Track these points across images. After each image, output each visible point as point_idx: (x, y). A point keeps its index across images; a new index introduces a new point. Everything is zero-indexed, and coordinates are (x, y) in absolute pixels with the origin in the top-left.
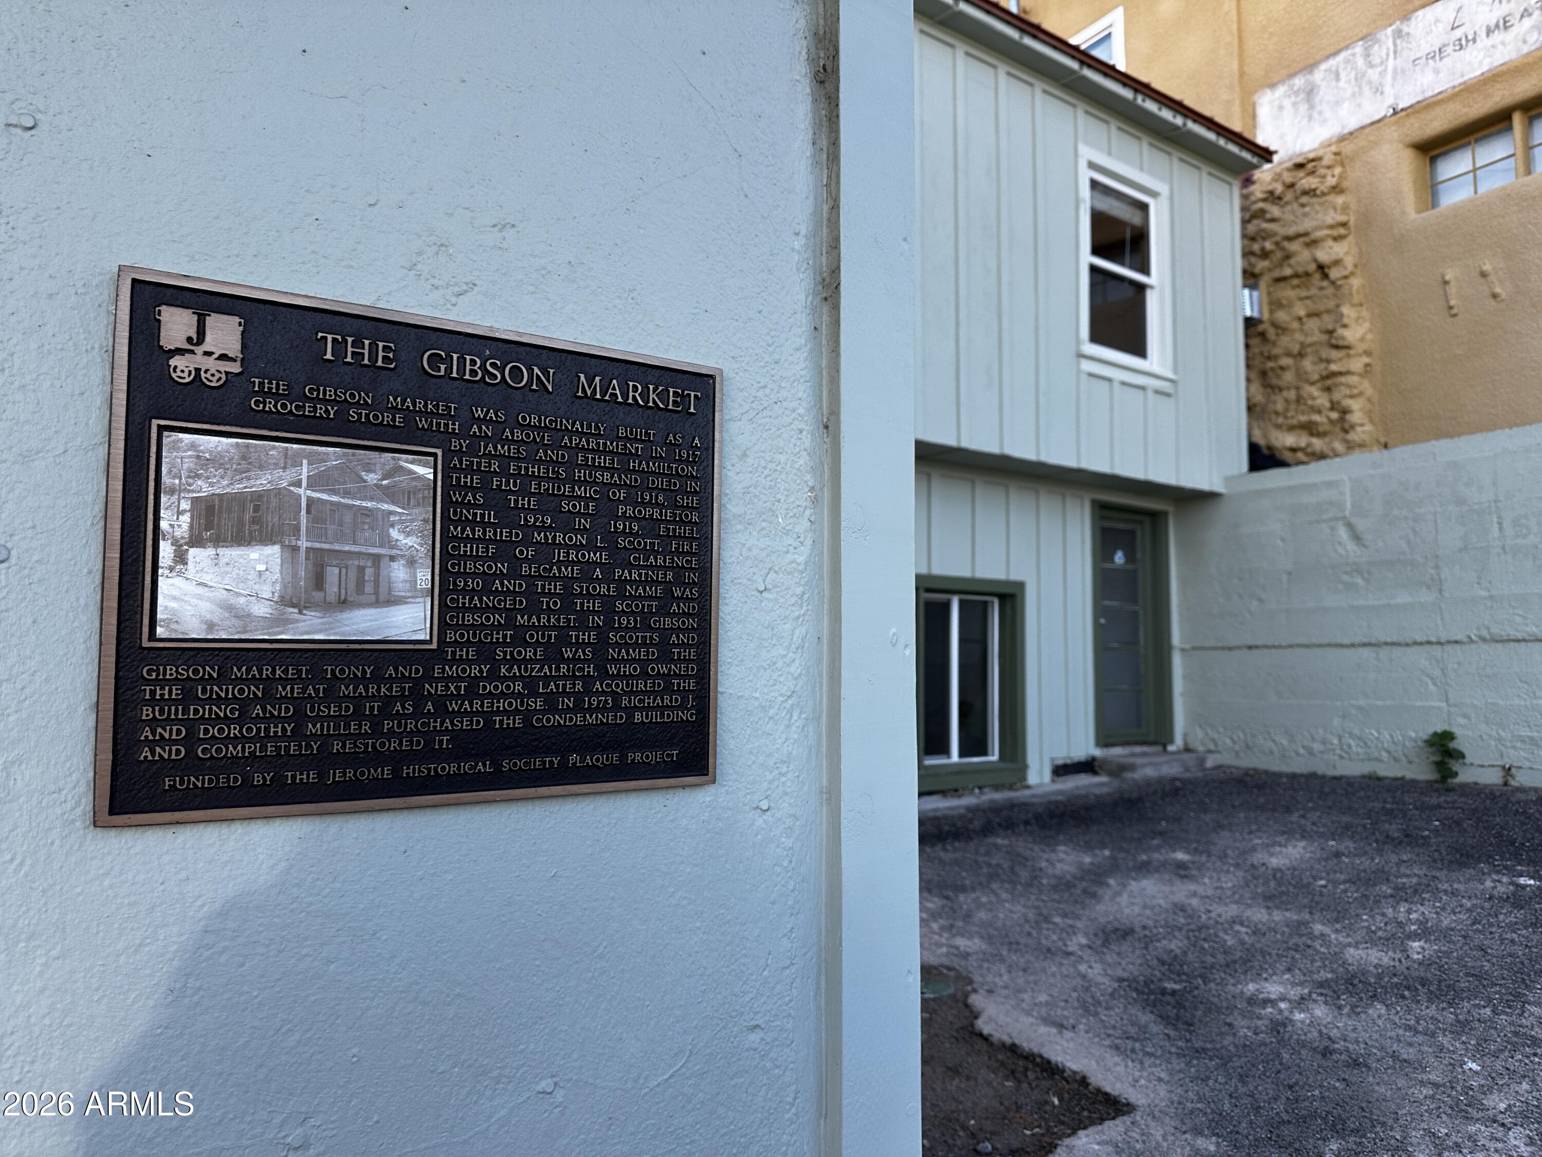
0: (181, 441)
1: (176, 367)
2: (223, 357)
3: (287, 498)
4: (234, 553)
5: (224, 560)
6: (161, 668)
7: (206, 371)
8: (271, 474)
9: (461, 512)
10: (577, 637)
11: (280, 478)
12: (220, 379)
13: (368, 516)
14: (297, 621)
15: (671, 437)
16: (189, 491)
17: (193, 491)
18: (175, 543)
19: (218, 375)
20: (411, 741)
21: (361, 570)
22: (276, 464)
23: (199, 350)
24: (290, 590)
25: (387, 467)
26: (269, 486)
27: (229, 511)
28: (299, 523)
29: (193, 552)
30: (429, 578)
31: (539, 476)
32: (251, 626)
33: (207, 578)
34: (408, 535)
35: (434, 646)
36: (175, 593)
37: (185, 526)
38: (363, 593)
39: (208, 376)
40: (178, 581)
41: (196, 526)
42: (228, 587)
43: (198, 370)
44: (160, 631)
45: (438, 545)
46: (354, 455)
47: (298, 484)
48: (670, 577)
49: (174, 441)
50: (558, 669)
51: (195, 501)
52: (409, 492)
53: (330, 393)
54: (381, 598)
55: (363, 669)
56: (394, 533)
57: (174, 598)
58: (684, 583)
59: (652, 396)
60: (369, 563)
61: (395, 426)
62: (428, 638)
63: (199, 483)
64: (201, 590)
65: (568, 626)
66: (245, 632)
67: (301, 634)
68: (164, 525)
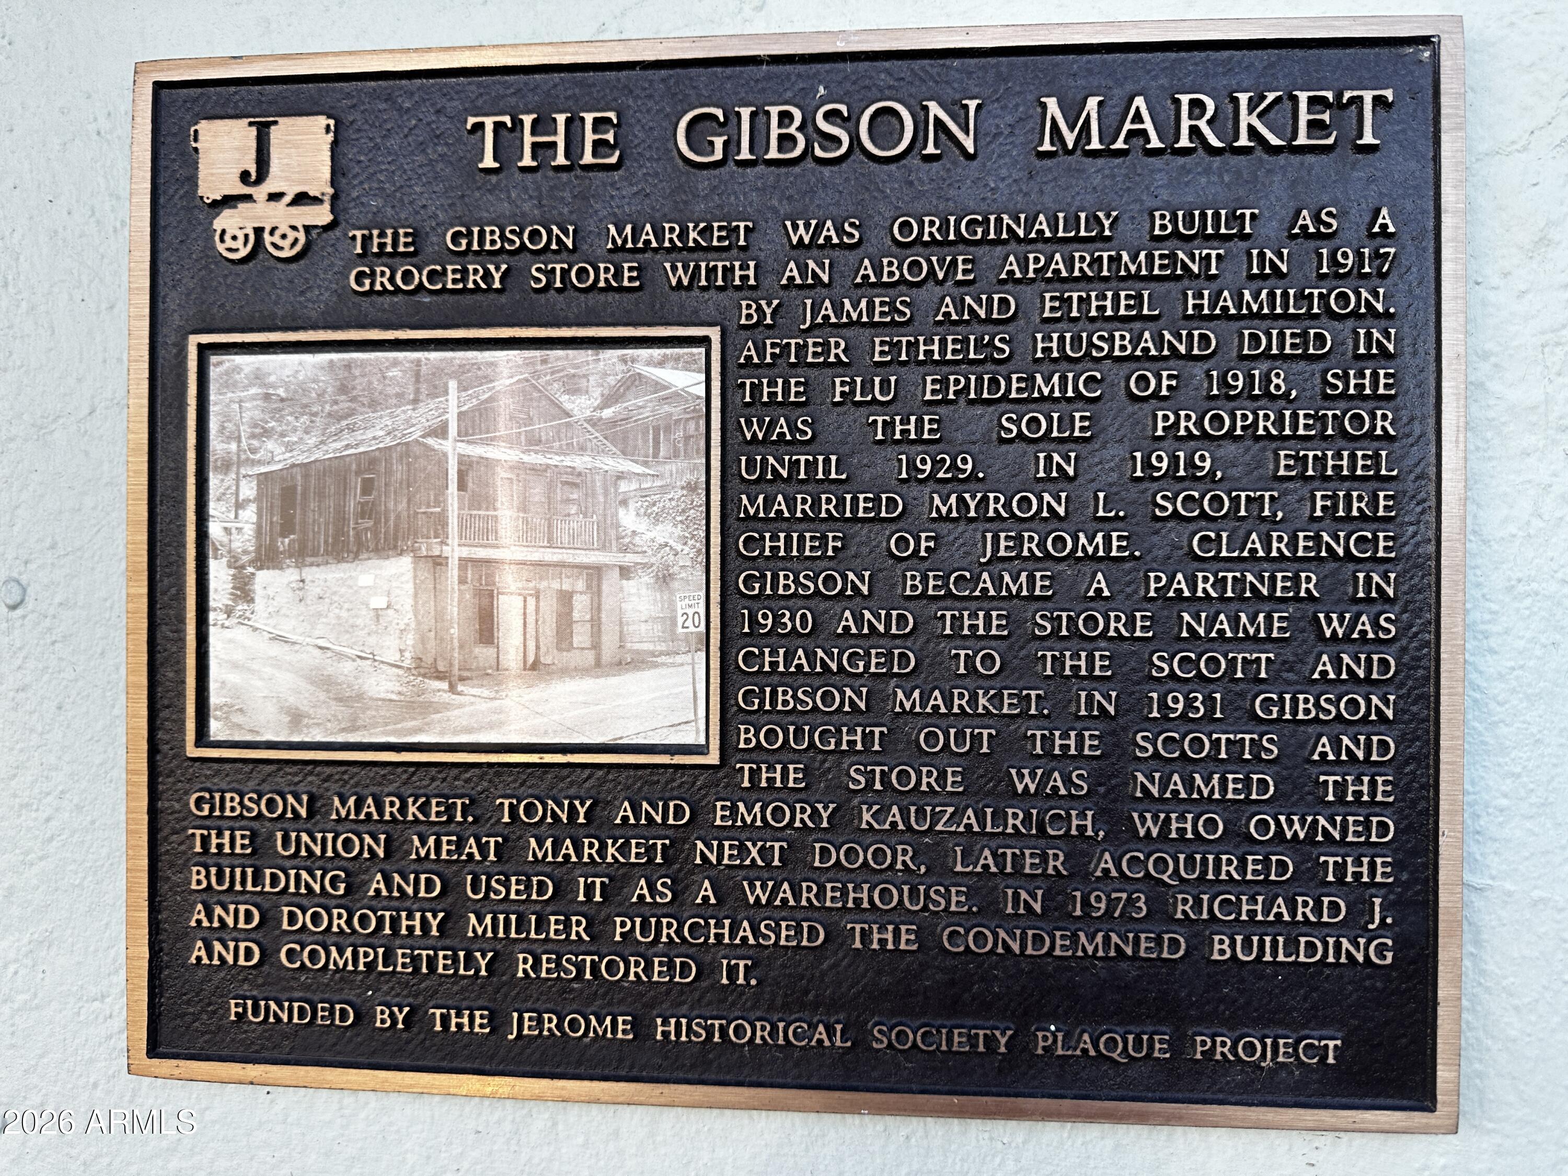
0: (238, 369)
1: (223, 232)
2: (301, 199)
3: (422, 462)
4: (330, 576)
5: (313, 590)
6: (217, 796)
7: (272, 232)
8: (391, 415)
9: (764, 461)
10: (1047, 741)
11: (409, 423)
12: (296, 240)
13: (575, 485)
14: (447, 706)
15: (1306, 218)
16: (254, 463)
17: (260, 462)
18: (234, 563)
19: (292, 235)
20: (671, 965)
21: (566, 598)
22: (399, 396)
23: (261, 193)
24: (432, 644)
25: (612, 380)
26: (388, 442)
27: (321, 495)
28: (444, 510)
29: (264, 579)
30: (702, 610)
31: (944, 362)
32: (365, 718)
33: (286, 628)
34: (657, 519)
35: (713, 758)
36: (238, 656)
37: (249, 530)
38: (571, 647)
39: (276, 239)
40: (240, 634)
41: (266, 527)
42: (321, 643)
43: (259, 231)
44: (217, 730)
45: (716, 539)
46: (544, 362)
47: (441, 431)
48: (1309, 584)
49: (227, 373)
50: (1000, 816)
51: (264, 479)
52: (657, 430)
53: (493, 239)
54: (606, 656)
55: (572, 807)
56: (628, 519)
57: (235, 666)
58: (1355, 601)
59: (1245, 119)
60: (581, 585)
61: (621, 289)
62: (702, 741)
63: (270, 445)
64: (276, 649)
65: (1024, 714)
66: (354, 729)
67: (455, 732)
68: (215, 530)
